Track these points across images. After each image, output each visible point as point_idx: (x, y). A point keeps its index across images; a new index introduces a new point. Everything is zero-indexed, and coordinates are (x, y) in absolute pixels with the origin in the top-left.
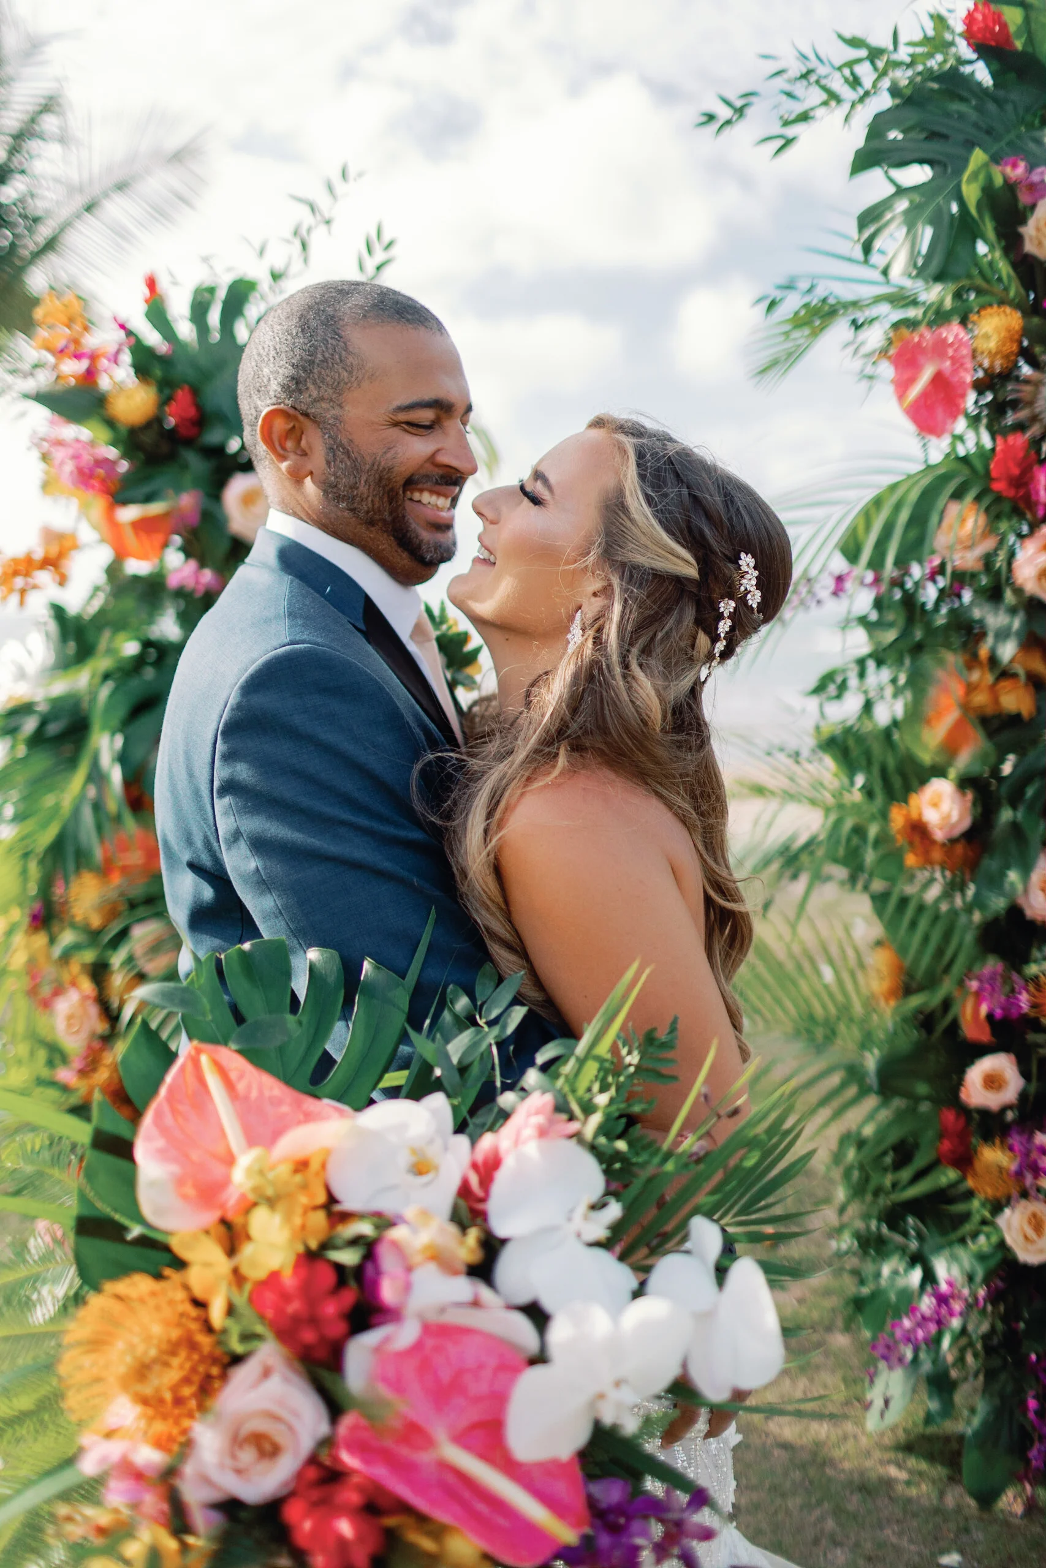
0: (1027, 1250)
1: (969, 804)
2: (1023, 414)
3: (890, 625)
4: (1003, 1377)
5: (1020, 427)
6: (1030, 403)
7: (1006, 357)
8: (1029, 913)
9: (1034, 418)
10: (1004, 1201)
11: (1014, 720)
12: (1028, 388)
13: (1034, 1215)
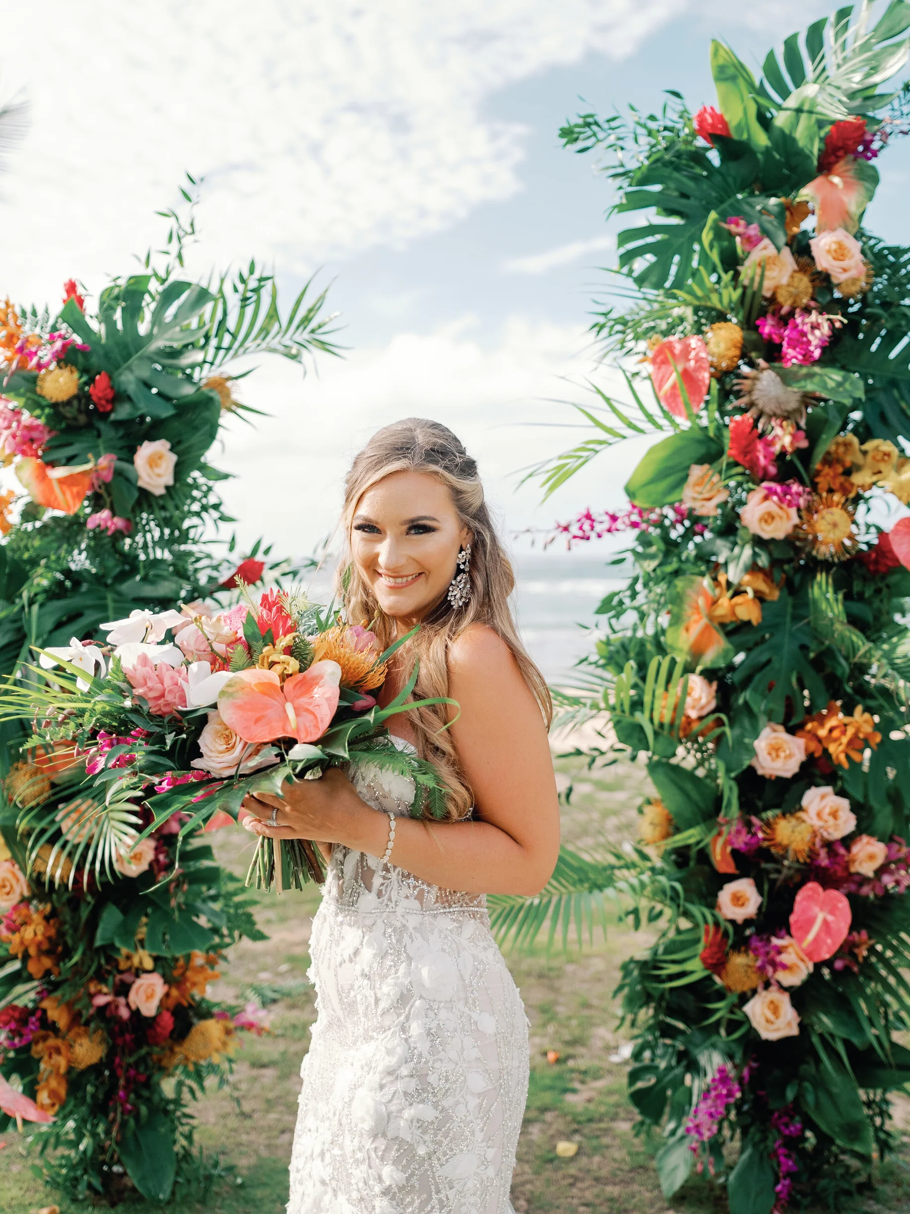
0: (768, 1030)
1: (713, 693)
2: (742, 402)
3: (652, 557)
4: (752, 1130)
5: (743, 411)
6: (750, 392)
7: (731, 359)
8: (760, 772)
9: (752, 404)
10: (749, 993)
11: (745, 626)
12: (748, 382)
13: (772, 1002)
